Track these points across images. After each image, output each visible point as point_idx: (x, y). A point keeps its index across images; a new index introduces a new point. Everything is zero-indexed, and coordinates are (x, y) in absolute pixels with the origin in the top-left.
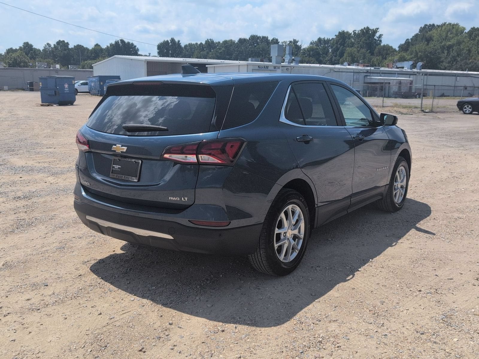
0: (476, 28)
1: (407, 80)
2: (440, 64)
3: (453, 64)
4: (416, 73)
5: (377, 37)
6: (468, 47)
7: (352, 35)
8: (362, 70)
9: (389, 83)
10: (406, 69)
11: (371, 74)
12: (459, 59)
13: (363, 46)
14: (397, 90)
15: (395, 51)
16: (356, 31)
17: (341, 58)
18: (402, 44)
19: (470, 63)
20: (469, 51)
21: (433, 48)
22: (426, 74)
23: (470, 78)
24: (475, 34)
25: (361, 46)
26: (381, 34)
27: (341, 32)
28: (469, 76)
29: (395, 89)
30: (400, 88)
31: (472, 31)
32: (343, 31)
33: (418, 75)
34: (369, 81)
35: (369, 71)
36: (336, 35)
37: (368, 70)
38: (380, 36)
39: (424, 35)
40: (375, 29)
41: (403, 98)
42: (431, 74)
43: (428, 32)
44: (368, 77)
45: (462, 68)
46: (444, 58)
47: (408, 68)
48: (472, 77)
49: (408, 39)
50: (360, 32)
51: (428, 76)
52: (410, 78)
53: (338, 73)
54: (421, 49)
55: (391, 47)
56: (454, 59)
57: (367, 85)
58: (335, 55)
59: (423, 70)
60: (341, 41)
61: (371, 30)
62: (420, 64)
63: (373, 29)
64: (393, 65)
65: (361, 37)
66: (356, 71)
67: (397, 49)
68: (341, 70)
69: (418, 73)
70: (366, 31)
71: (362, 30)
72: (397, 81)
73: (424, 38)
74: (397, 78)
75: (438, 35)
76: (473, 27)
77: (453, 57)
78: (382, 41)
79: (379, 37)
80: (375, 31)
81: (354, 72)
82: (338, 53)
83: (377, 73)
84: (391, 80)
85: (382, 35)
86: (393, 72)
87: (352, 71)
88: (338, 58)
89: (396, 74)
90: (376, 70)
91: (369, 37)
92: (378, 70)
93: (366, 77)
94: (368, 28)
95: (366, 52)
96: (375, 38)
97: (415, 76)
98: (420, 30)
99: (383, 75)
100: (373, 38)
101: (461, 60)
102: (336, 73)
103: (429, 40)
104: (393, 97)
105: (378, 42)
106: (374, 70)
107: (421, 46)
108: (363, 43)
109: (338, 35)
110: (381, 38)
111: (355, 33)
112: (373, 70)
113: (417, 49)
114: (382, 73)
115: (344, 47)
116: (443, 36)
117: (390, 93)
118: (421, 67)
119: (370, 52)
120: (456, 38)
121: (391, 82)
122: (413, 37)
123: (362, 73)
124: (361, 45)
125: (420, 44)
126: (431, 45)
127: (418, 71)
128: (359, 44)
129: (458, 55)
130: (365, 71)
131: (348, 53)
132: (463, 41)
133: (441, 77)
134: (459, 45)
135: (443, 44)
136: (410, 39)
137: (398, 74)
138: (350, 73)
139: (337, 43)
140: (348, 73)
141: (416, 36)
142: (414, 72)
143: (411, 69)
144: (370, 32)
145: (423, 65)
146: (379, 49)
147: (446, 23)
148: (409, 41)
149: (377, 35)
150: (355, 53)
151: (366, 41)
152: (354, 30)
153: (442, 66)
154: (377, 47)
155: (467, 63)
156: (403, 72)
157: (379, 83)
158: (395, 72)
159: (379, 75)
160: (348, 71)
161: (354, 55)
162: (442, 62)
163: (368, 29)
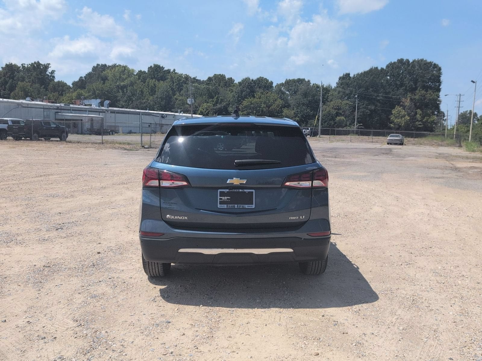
0: (143, 71)
1: (98, 117)
2: (117, 102)
3: (129, 104)
4: (105, 111)
5: (50, 73)
6: (141, 88)
7: (21, 68)
8: (52, 107)
9: (82, 120)
10: (94, 106)
11: (62, 111)
12: (134, 99)
13: (35, 81)
14: (89, 127)
15: (70, 88)
16: (25, 64)
17: (11, 92)
18: (76, 81)
19: (144, 103)
20: (142, 92)
21: (109, 87)
22: (113, 112)
23: (152, 116)
24: (143, 76)
25: (32, 81)
26: (53, 70)
27: (8, 65)
28: (150, 115)
29: (87, 126)
30: (92, 125)
31: (140, 74)
32: (10, 63)
33: (107, 112)
34: (60, 118)
35: (60, 108)
36: (2, 68)
37: (58, 106)
38: (53, 72)
39: (99, 74)
40: (46, 64)
41: (97, 135)
42: (118, 112)
43: (103, 72)
44: (59, 114)
45: (138, 107)
46: (120, 97)
47: (96, 106)
48: (153, 115)
49: (81, 77)
50: (30, 66)
51: (116, 114)
52: (99, 115)
53: (27, 108)
54: (99, 88)
55: (66, 84)
56: (130, 99)
57: (58, 121)
58: (3, 88)
59: (110, 108)
60: (10, 74)
61: (41, 65)
62: (107, 102)
63: (45, 64)
64: (80, 102)
65: (32, 71)
66: (46, 108)
67: (71, 86)
68: (29, 106)
69: (106, 110)
70: (36, 65)
71: (32, 65)
72: (89, 118)
73: (100, 77)
74: (88, 115)
75: (112, 75)
76: (140, 70)
77: (129, 96)
78: (55, 77)
79: (51, 72)
80: (46, 67)
81: (44, 108)
82: (7, 86)
83: (68, 110)
84: (83, 117)
85: (55, 71)
86: (83, 109)
87: (42, 107)
88: (7, 91)
89: (86, 111)
90: (66, 107)
91: (41, 72)
92: (68, 106)
93: (56, 113)
94: (38, 62)
95: (40, 87)
96: (47, 73)
97: (104, 113)
98: (93, 69)
99: (73, 112)
100: (46, 73)
101: (137, 100)
102: (25, 108)
103: (104, 79)
104: (87, 134)
105: (51, 77)
106: (65, 107)
107: (97, 85)
108: (35, 78)
109: (5, 68)
110: (54, 74)
111: (23, 67)
112: (63, 107)
113: (94, 87)
114: (72, 110)
115: (14, 81)
116: (117, 76)
117: (83, 130)
118: (109, 105)
119: (44, 88)
120: (129, 79)
121: (83, 119)
122: (86, 75)
123: (52, 109)
124: (32, 79)
125: (97, 82)
126: (107, 84)
127: (107, 109)
128: (30, 78)
129: (133, 95)
130: (55, 108)
131: (21, 88)
132: (136, 83)
133: (127, 115)
134: (132, 86)
135: (118, 83)
136: (83, 77)
137: (89, 111)
138: (39, 109)
139: (4, 76)
140: (38, 109)
141: (89, 74)
142: (103, 110)
143: (99, 107)
144: (41, 67)
145: (110, 102)
146: (53, 85)
147: (116, 64)
148: (83, 79)
149: (50, 70)
150: (29, 87)
151: (38, 75)
152: (23, 64)
153: (119, 104)
154: (51, 83)
155: (142, 103)
156: (92, 110)
157: (71, 119)
158: (85, 110)
159: (69, 111)
160: (38, 106)
161: (28, 90)
162: (119, 101)
163: (38, 64)
